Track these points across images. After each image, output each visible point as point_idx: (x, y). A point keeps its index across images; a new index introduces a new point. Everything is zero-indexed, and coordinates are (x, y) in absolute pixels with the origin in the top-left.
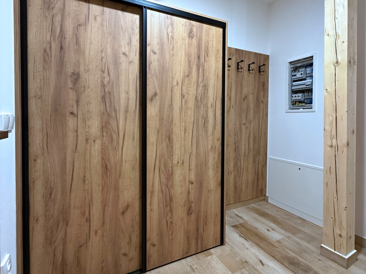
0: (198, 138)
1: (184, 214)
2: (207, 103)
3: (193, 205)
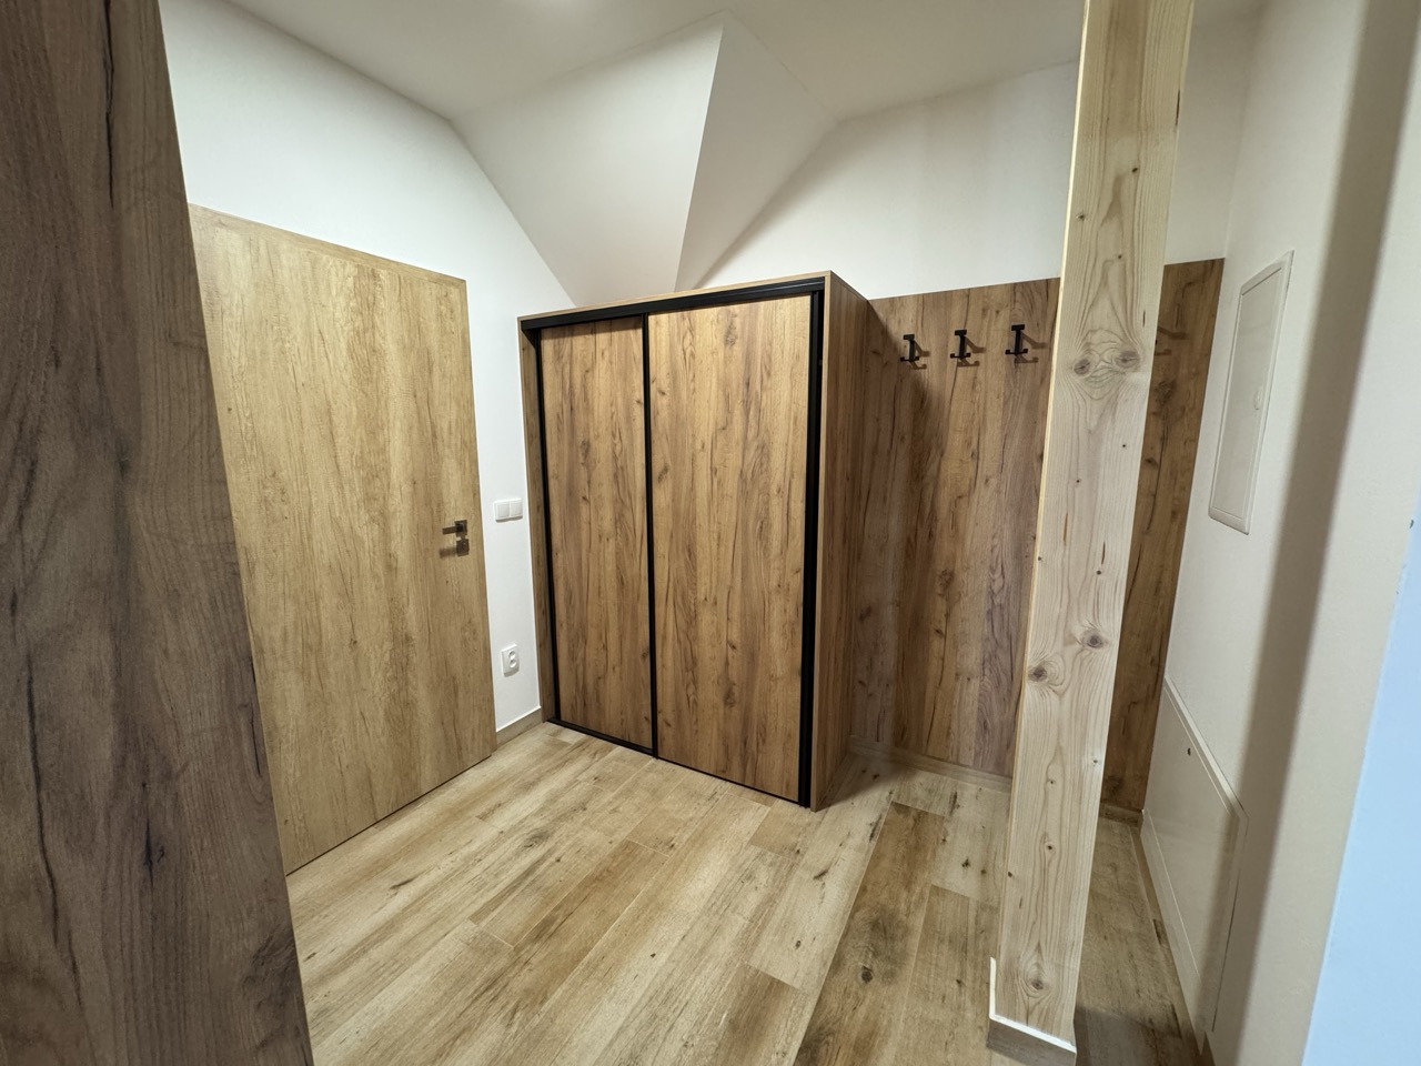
0: (745, 559)
1: (719, 700)
2: (767, 485)
3: (736, 690)
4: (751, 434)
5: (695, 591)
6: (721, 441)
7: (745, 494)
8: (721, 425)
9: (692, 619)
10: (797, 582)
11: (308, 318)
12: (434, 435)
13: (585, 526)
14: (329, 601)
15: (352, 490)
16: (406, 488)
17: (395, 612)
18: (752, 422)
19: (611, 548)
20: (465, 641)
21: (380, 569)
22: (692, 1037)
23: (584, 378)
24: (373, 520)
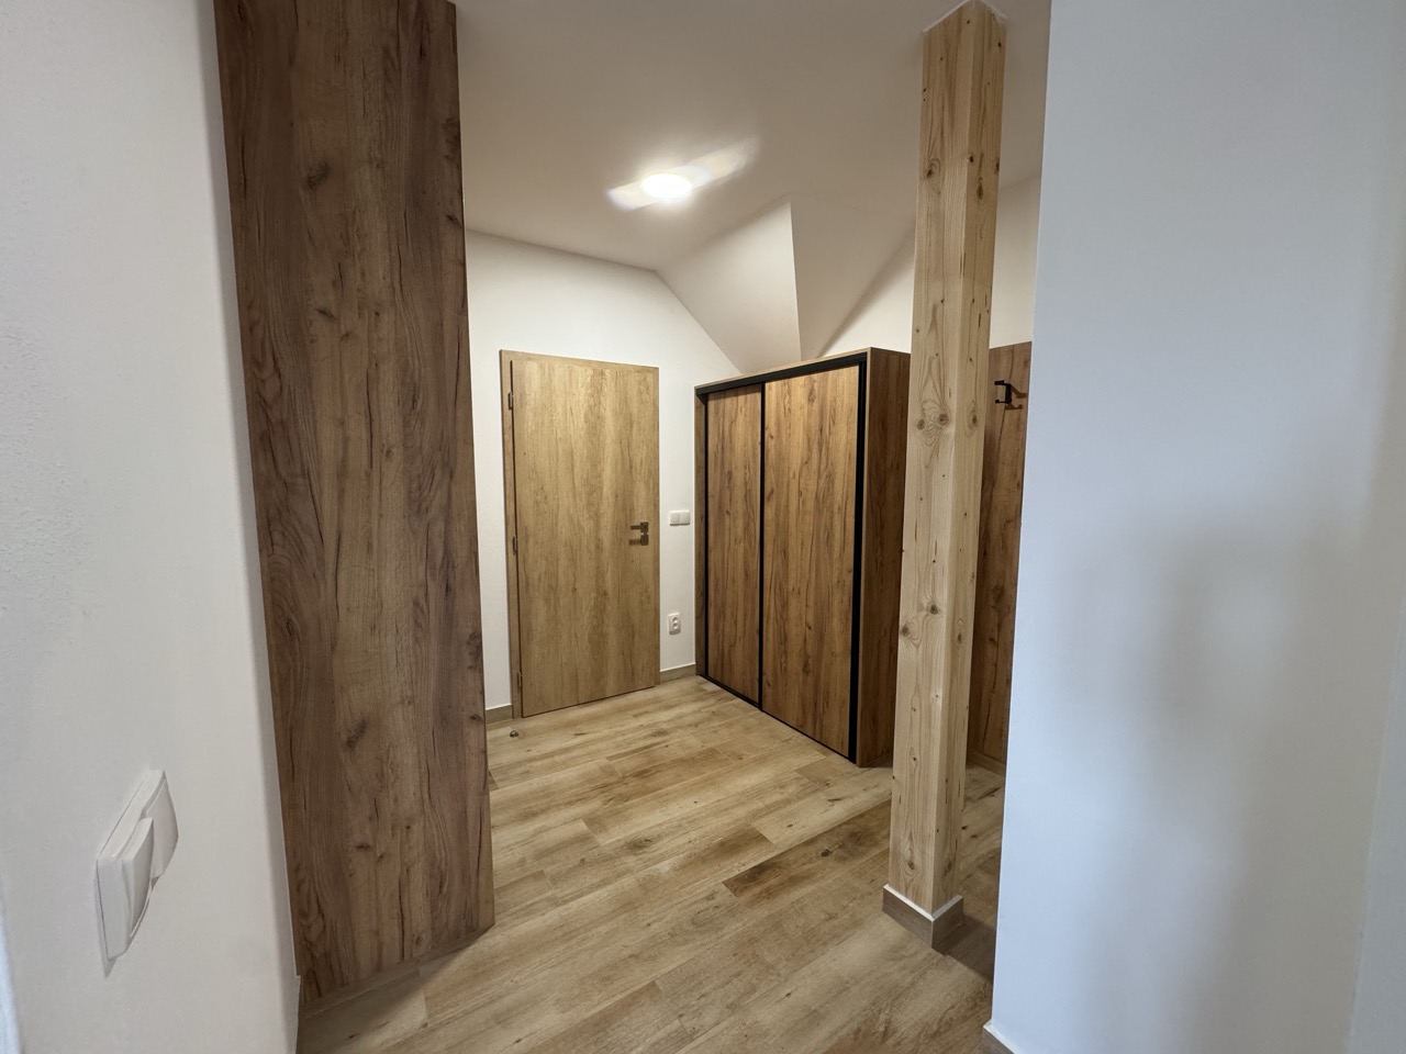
1: (800, 669)
2: (832, 505)
3: (810, 662)
4: (823, 466)
5: (787, 582)
6: (805, 469)
7: (818, 511)
8: (805, 459)
9: (785, 605)
10: (849, 579)
11: (566, 401)
12: (631, 467)
13: (727, 532)
14: (563, 563)
15: (581, 499)
16: (612, 500)
17: (599, 574)
18: (824, 459)
19: (741, 550)
20: (641, 602)
21: (593, 547)
22: (695, 840)
23: (731, 427)
24: (591, 517)
